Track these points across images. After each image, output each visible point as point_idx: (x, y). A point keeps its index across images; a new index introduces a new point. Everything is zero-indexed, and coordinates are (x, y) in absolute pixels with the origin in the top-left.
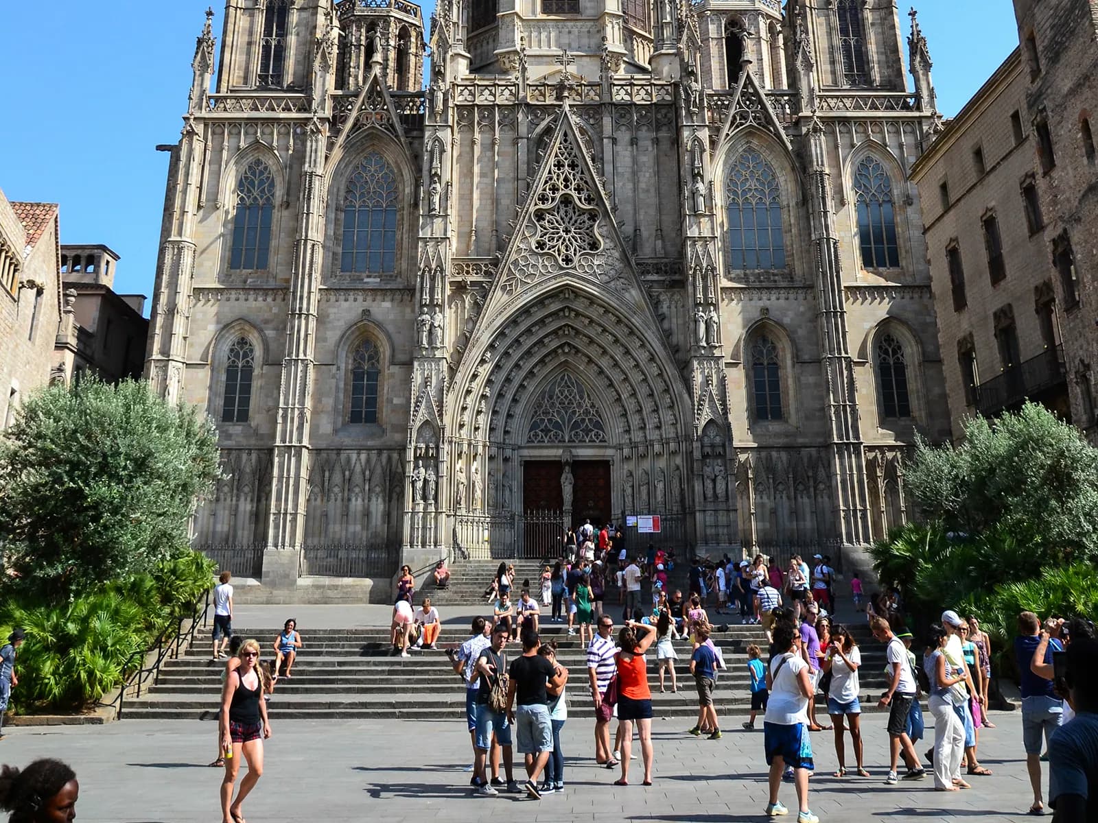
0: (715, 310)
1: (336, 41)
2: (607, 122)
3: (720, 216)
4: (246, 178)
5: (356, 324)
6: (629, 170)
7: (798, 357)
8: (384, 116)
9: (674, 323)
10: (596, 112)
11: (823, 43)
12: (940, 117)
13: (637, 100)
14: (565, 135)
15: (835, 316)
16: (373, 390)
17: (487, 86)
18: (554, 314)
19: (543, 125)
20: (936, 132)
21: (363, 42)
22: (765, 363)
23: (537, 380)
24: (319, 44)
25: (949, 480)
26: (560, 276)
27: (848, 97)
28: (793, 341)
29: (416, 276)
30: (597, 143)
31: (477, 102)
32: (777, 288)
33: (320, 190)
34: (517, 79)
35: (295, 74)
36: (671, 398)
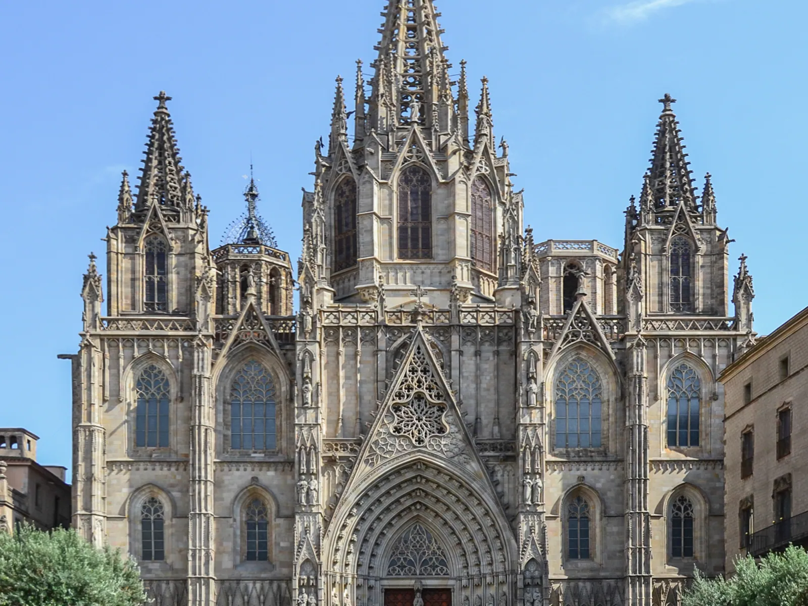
0: (540, 477)
1: (215, 278)
2: (455, 339)
3: (549, 408)
4: (143, 379)
5: (247, 487)
6: (473, 374)
7: (605, 513)
8: (261, 334)
9: (506, 487)
10: (447, 332)
11: (654, 280)
12: (755, 335)
13: (482, 322)
14: (419, 348)
15: (639, 483)
16: (264, 536)
17: (349, 312)
18: (410, 480)
19: (400, 341)
20: (748, 346)
21: (238, 279)
22: (579, 517)
23: (395, 529)
24: (199, 280)
25: (717, 603)
26: (414, 452)
27: (671, 320)
28: (603, 501)
29: (294, 452)
30: (445, 354)
31: (341, 324)
32: (592, 462)
33: (209, 389)
34: (376, 307)
35: (178, 302)
36: (501, 543)
